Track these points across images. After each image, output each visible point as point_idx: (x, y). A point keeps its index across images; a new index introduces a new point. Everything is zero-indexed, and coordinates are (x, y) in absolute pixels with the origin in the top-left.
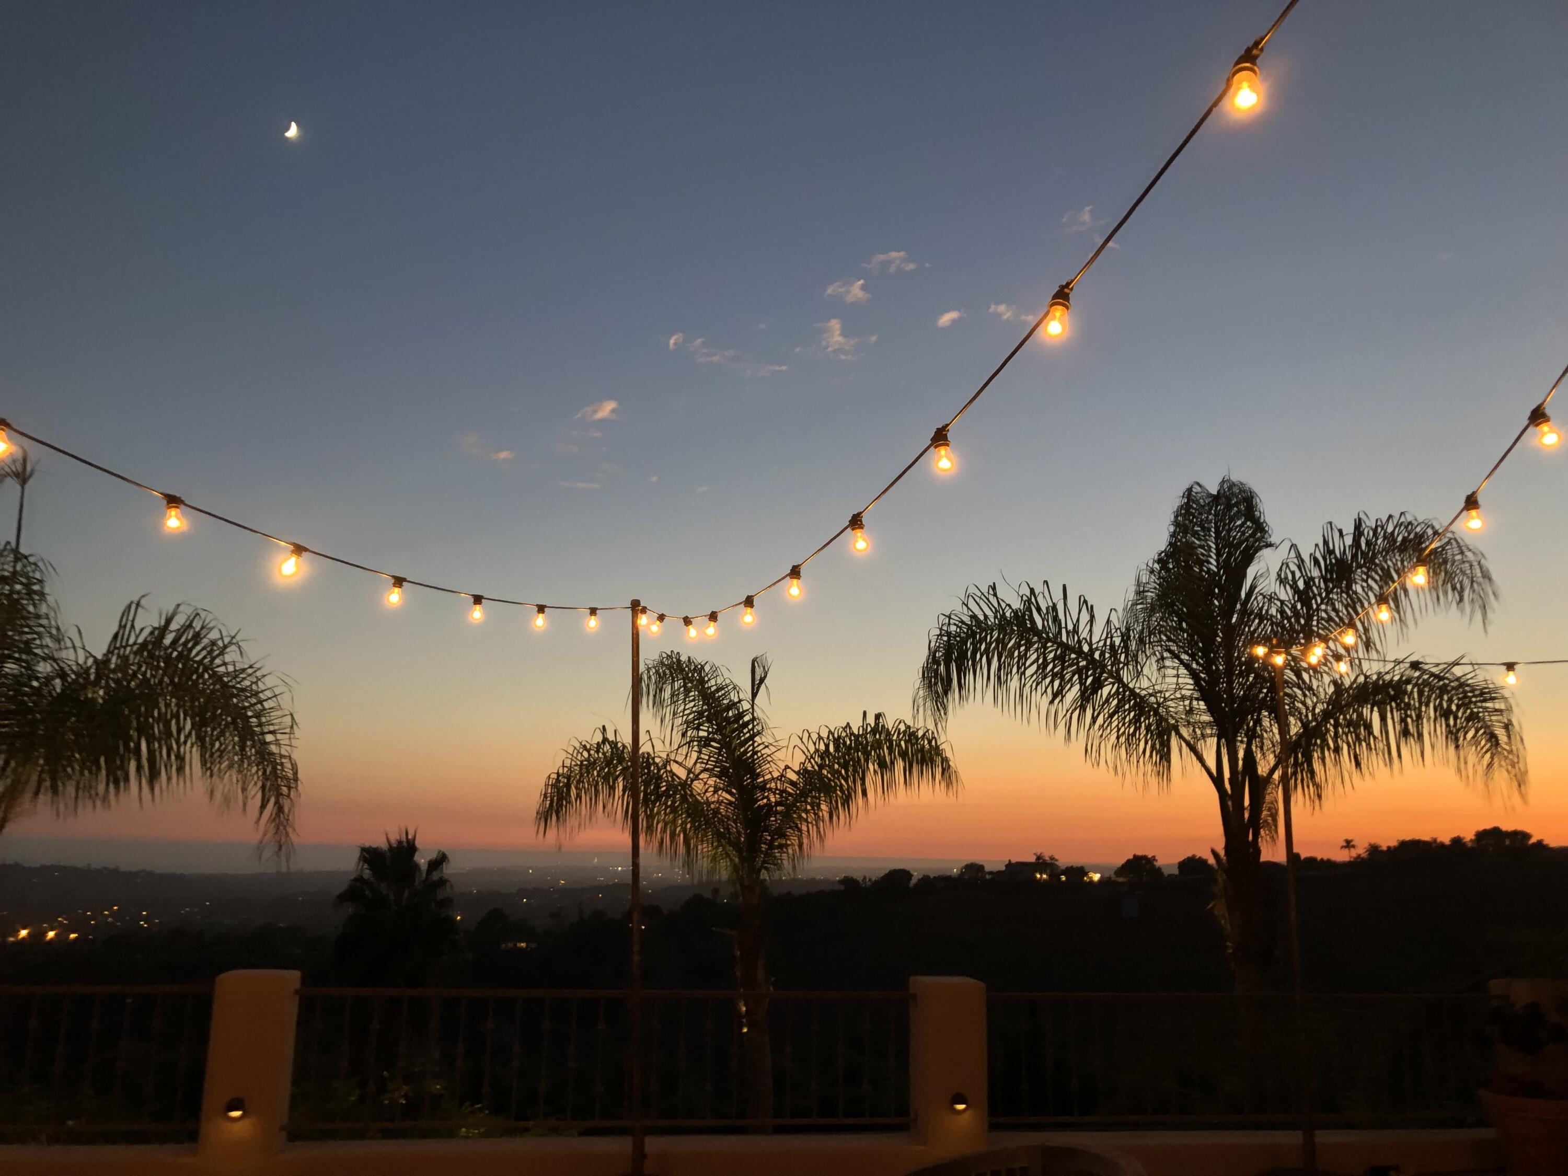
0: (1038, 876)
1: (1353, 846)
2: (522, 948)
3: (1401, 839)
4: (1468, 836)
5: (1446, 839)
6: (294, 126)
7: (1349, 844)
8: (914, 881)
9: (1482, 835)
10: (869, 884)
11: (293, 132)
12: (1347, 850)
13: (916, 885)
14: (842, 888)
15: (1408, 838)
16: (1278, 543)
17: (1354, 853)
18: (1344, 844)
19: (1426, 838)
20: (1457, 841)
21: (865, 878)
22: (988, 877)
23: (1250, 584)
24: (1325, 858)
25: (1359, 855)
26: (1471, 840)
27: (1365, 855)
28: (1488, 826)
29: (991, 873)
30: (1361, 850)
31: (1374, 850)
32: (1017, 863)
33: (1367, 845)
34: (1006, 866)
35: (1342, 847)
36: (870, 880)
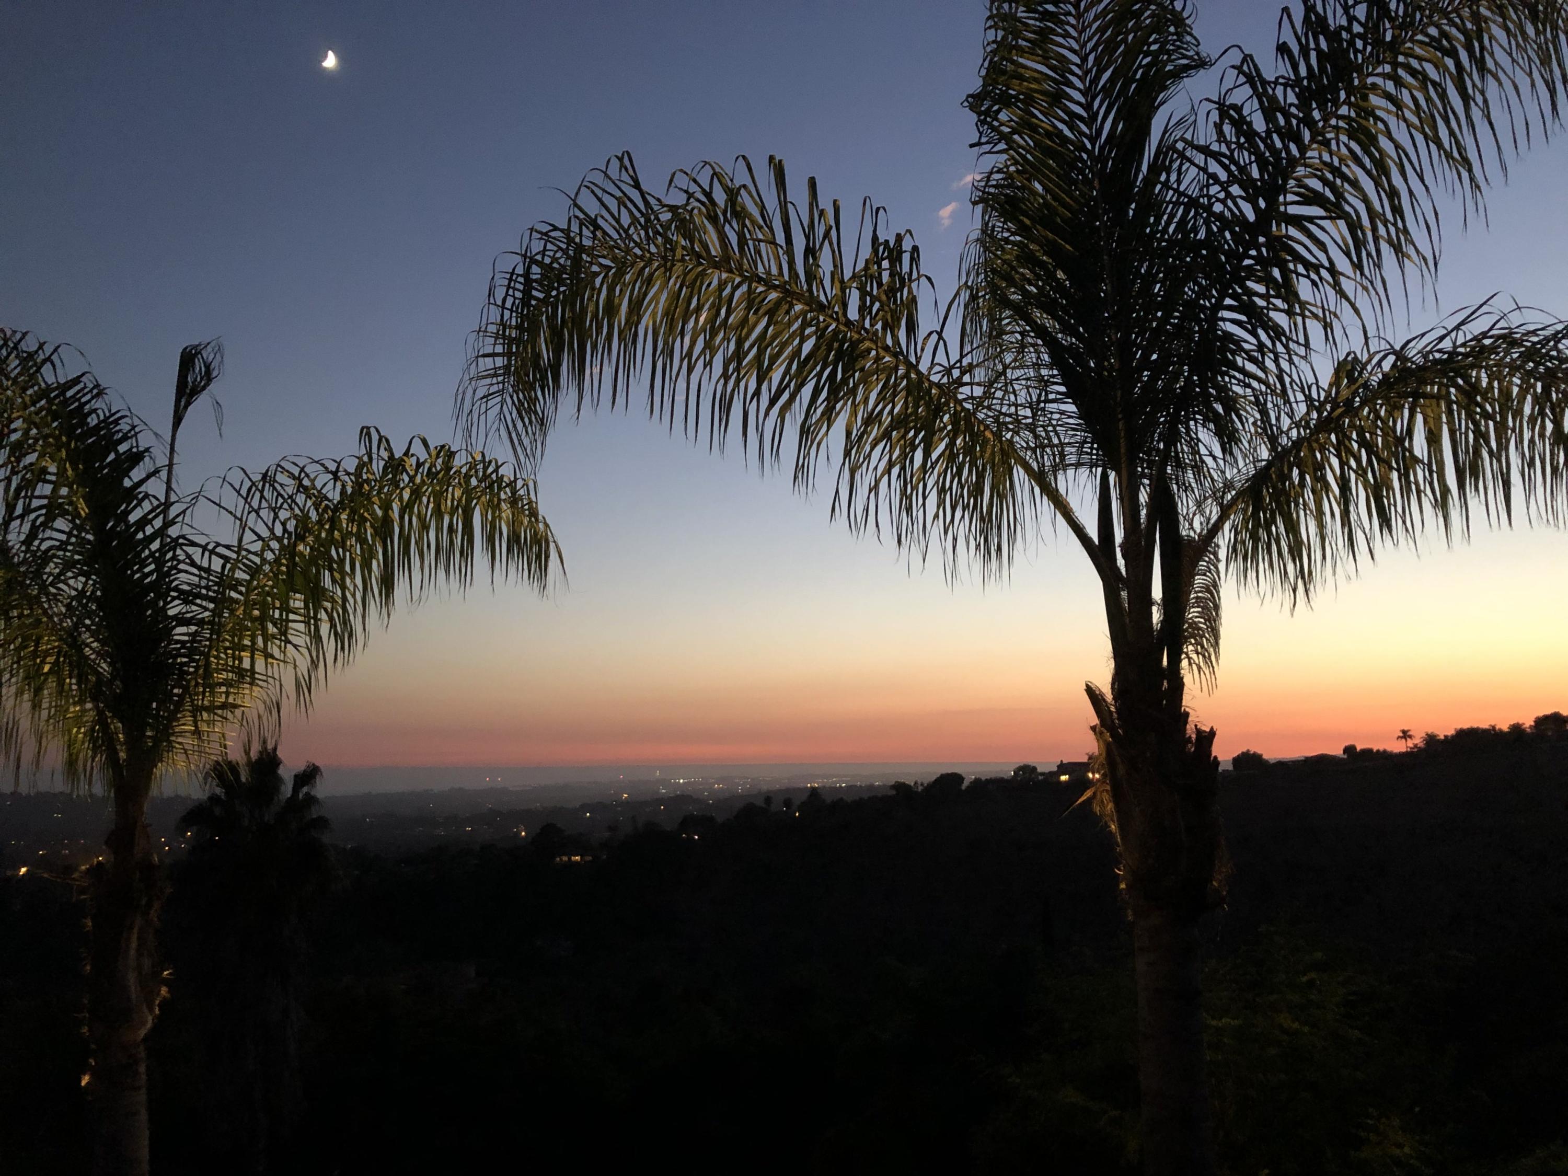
0: (1090, 775)
1: (1410, 737)
2: (577, 862)
3: (1459, 727)
4: (1528, 722)
5: (1504, 727)
6: (331, 55)
7: (1405, 735)
8: (966, 783)
9: (1542, 722)
10: (920, 788)
11: (330, 61)
12: (1404, 740)
13: (968, 787)
14: (894, 792)
15: (1466, 726)
16: (1215, 56)
17: (1410, 743)
18: (1401, 734)
19: (1485, 725)
20: (1517, 729)
21: (916, 783)
22: (1040, 778)
23: (1157, 143)
24: (1381, 749)
25: (1416, 746)
26: (1531, 726)
27: (1422, 745)
28: (1548, 712)
29: (1042, 774)
30: (1418, 740)
31: (1431, 739)
32: (1070, 763)
33: (1424, 735)
34: (1058, 767)
35: (1399, 737)
36: (922, 785)
